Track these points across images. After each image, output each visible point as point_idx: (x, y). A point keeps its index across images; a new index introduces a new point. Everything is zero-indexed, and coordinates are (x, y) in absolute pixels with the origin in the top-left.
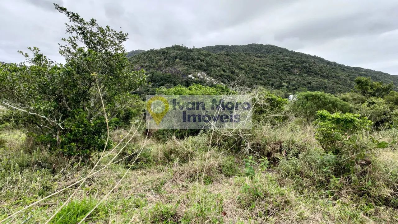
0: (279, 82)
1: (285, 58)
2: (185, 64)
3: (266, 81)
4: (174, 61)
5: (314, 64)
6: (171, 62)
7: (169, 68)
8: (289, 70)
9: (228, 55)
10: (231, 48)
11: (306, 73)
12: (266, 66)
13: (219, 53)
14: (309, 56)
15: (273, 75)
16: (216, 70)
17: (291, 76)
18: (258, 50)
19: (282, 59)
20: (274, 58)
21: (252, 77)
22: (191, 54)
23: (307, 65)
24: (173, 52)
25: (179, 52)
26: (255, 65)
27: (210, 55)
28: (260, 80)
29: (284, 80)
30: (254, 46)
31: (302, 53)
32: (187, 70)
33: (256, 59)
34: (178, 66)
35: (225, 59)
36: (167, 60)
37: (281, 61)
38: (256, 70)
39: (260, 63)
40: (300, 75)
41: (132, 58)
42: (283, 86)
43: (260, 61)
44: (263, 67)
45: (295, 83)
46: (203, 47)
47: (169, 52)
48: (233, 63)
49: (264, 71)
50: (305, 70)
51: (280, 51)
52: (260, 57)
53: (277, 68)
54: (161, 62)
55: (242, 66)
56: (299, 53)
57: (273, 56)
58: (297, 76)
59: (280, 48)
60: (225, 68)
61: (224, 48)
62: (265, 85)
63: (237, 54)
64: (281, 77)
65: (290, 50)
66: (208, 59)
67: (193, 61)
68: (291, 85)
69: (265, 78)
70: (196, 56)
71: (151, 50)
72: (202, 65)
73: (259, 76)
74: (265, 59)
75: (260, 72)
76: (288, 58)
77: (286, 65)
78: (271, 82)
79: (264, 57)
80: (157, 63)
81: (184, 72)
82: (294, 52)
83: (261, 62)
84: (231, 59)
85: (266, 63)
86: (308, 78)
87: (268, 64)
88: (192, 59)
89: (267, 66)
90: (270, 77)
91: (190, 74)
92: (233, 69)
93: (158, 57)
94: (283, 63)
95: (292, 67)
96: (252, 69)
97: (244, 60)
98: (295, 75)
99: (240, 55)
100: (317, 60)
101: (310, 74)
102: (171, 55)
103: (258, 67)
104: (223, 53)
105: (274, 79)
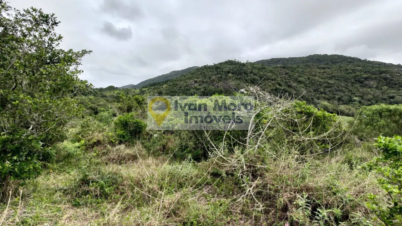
0: (349, 96)
1: (356, 68)
2: (237, 79)
3: (331, 95)
4: (227, 76)
5: (398, 74)
6: (224, 76)
7: (221, 82)
8: (361, 82)
9: (284, 67)
10: (288, 60)
11: (386, 86)
12: (331, 78)
13: (274, 66)
14: (391, 65)
15: (340, 88)
16: (269, 84)
17: (364, 89)
18: (321, 61)
19: (352, 70)
20: (341, 69)
21: (313, 91)
22: (244, 68)
23: (388, 76)
24: (226, 67)
25: (232, 67)
26: (317, 78)
27: (264, 68)
28: (323, 94)
29: (354, 94)
30: (316, 57)
31: (380, 62)
32: (239, 84)
33: (318, 70)
34: (231, 80)
35: (281, 73)
36: (220, 75)
37: (351, 72)
38: (319, 83)
39: (323, 75)
40: (377, 88)
41: (187, 74)
42: (354, 101)
43: (324, 72)
44: (327, 80)
45: (372, 97)
46: (257, 61)
47: (222, 67)
48: (290, 76)
49: (329, 83)
50: (384, 81)
51: (349, 60)
52: (323, 68)
53: (346, 80)
54: (214, 77)
55: (300, 79)
57: (340, 67)
58: (373, 89)
59: (350, 58)
60: (281, 81)
61: (279, 61)
62: (329, 100)
63: (295, 66)
64: (351, 91)
66: (262, 73)
67: (246, 76)
68: (366, 100)
69: (330, 91)
70: (249, 70)
71: (204, 66)
72: (255, 80)
73: (322, 90)
74: (329, 70)
75: (323, 86)
76: (360, 68)
77: (358, 76)
78: (337, 97)
79: (329, 68)
80: (210, 78)
81: (236, 87)
82: (369, 61)
83: (325, 74)
84: (288, 72)
85: (331, 75)
86: (389, 91)
87: (334, 76)
88: (245, 73)
89: (333, 78)
90: (336, 91)
91: (242, 88)
92: (290, 82)
93: (210, 72)
94: (353, 75)
95: (366, 79)
96: (313, 82)
97: (303, 72)
98: (370, 88)
99: (298, 67)
101: (393, 86)
102: (224, 70)
103: (320, 80)
104: (278, 66)
105: (342, 93)
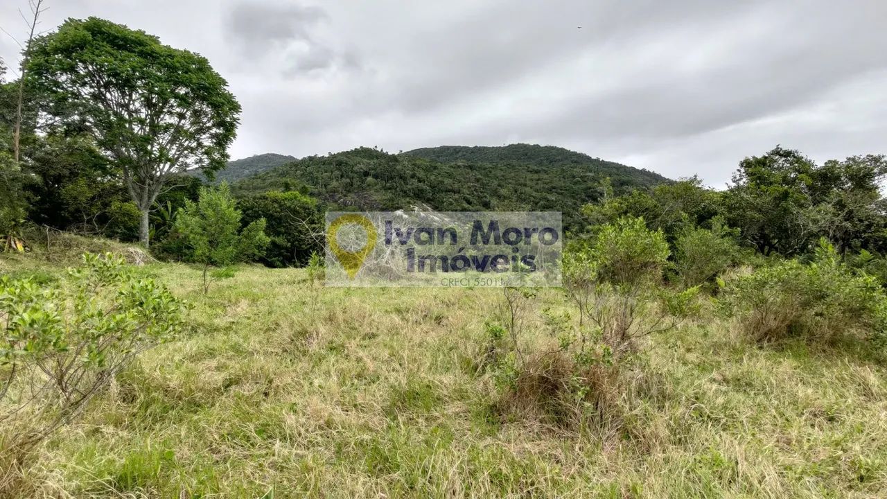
1: (586, 174)
2: (386, 189)
4: (363, 182)
6: (356, 182)
7: (353, 195)
9: (471, 168)
10: (473, 152)
12: (550, 190)
13: (452, 164)
14: (633, 170)
16: (451, 200)
18: (530, 158)
19: (581, 177)
20: (564, 174)
22: (398, 167)
24: (359, 163)
25: (372, 163)
26: (528, 189)
27: (435, 168)
30: (522, 148)
31: (618, 164)
32: (392, 200)
33: (529, 175)
34: (372, 191)
35: (467, 178)
36: (348, 180)
37: (579, 182)
38: (532, 199)
39: (537, 184)
41: (268, 173)
43: (538, 180)
44: (544, 193)
47: (351, 163)
48: (483, 185)
51: (574, 158)
52: (537, 172)
53: (573, 195)
54: (334, 184)
55: (503, 191)
56: (613, 163)
57: (563, 170)
59: (575, 154)
60: (469, 195)
61: (457, 153)
63: (490, 166)
65: (594, 157)
66: (433, 177)
67: (402, 183)
70: (408, 170)
71: (309, 157)
72: (422, 191)
74: (547, 176)
75: (539, 204)
76: (592, 174)
77: (590, 188)
79: (545, 172)
80: (325, 186)
81: (384, 205)
82: (603, 161)
83: (539, 182)
84: (480, 176)
85: (550, 185)
87: (554, 188)
88: (401, 178)
89: (553, 190)
91: (398, 208)
92: (486, 197)
93: (326, 172)
94: (583, 186)
96: (523, 196)
97: (504, 178)
99: (495, 168)
100: (648, 178)
102: (355, 169)
103: (534, 194)
104: (460, 163)
105: (569, 218)
